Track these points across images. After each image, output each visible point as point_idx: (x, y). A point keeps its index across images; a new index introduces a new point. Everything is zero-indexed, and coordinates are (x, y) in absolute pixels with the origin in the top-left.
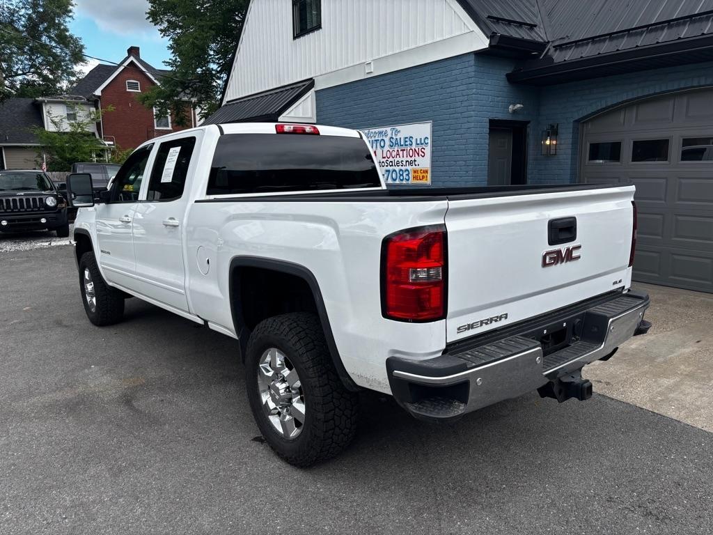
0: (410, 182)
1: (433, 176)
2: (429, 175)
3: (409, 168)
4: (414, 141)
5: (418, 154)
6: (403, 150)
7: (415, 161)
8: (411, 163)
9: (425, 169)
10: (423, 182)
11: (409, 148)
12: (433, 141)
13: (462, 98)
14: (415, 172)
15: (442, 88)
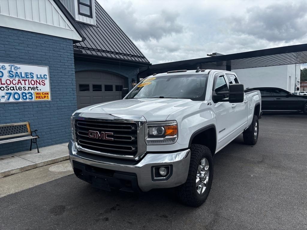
0: (33, 100)
1: (52, 96)
2: (49, 95)
3: (32, 91)
4: (35, 76)
5: (40, 84)
6: (25, 81)
7: (37, 87)
8: (33, 89)
9: (46, 92)
10: (46, 99)
11: (30, 80)
12: (50, 77)
13: (68, 59)
14: (37, 94)
15: (54, 50)
